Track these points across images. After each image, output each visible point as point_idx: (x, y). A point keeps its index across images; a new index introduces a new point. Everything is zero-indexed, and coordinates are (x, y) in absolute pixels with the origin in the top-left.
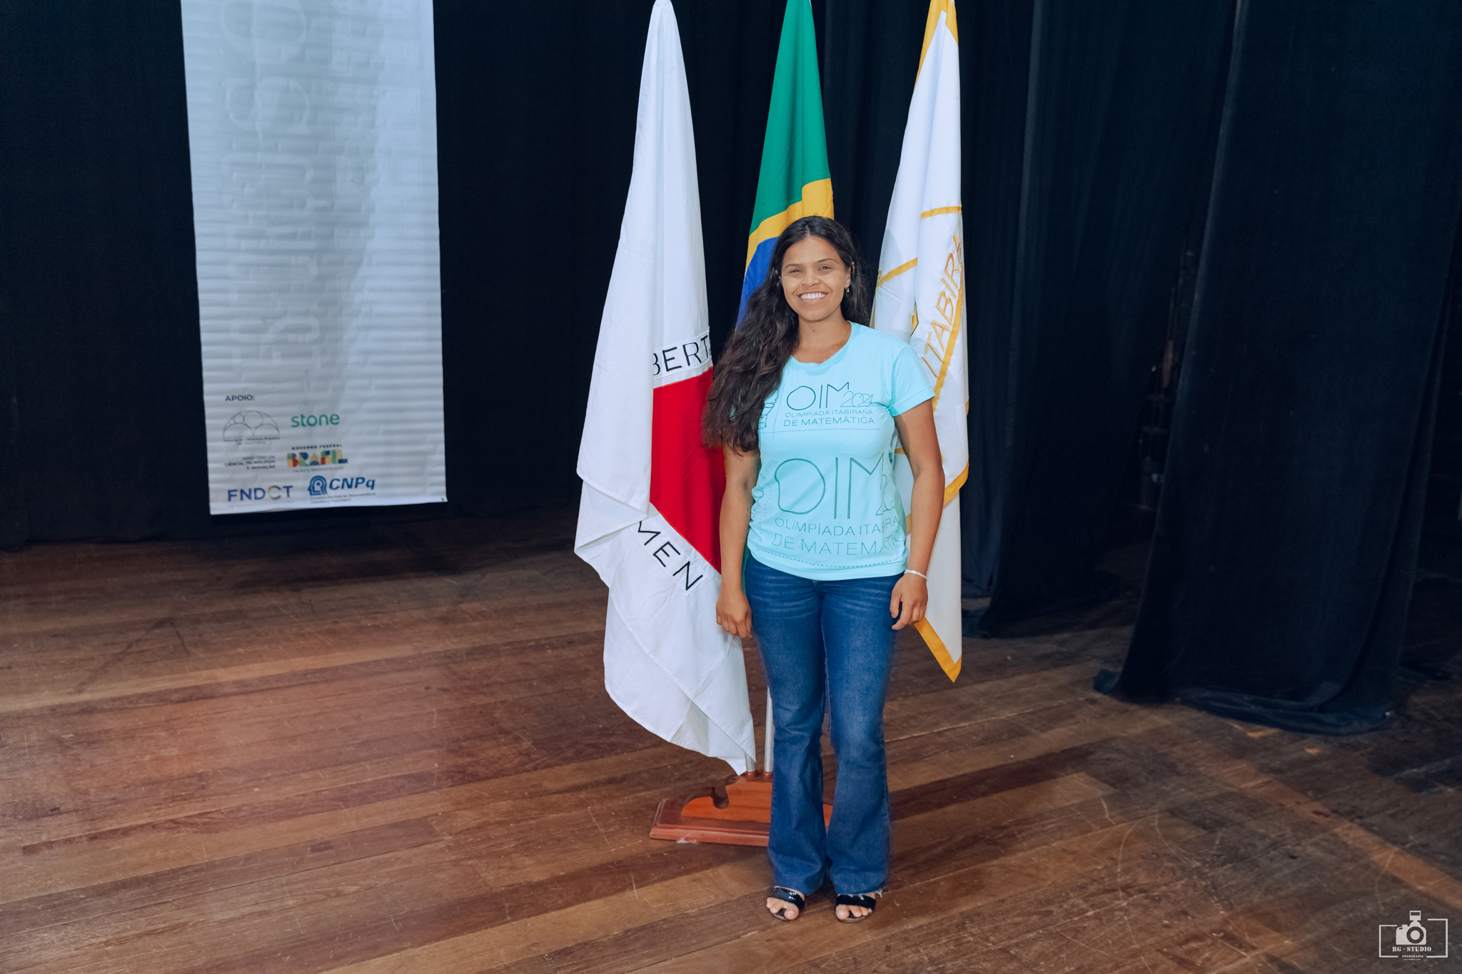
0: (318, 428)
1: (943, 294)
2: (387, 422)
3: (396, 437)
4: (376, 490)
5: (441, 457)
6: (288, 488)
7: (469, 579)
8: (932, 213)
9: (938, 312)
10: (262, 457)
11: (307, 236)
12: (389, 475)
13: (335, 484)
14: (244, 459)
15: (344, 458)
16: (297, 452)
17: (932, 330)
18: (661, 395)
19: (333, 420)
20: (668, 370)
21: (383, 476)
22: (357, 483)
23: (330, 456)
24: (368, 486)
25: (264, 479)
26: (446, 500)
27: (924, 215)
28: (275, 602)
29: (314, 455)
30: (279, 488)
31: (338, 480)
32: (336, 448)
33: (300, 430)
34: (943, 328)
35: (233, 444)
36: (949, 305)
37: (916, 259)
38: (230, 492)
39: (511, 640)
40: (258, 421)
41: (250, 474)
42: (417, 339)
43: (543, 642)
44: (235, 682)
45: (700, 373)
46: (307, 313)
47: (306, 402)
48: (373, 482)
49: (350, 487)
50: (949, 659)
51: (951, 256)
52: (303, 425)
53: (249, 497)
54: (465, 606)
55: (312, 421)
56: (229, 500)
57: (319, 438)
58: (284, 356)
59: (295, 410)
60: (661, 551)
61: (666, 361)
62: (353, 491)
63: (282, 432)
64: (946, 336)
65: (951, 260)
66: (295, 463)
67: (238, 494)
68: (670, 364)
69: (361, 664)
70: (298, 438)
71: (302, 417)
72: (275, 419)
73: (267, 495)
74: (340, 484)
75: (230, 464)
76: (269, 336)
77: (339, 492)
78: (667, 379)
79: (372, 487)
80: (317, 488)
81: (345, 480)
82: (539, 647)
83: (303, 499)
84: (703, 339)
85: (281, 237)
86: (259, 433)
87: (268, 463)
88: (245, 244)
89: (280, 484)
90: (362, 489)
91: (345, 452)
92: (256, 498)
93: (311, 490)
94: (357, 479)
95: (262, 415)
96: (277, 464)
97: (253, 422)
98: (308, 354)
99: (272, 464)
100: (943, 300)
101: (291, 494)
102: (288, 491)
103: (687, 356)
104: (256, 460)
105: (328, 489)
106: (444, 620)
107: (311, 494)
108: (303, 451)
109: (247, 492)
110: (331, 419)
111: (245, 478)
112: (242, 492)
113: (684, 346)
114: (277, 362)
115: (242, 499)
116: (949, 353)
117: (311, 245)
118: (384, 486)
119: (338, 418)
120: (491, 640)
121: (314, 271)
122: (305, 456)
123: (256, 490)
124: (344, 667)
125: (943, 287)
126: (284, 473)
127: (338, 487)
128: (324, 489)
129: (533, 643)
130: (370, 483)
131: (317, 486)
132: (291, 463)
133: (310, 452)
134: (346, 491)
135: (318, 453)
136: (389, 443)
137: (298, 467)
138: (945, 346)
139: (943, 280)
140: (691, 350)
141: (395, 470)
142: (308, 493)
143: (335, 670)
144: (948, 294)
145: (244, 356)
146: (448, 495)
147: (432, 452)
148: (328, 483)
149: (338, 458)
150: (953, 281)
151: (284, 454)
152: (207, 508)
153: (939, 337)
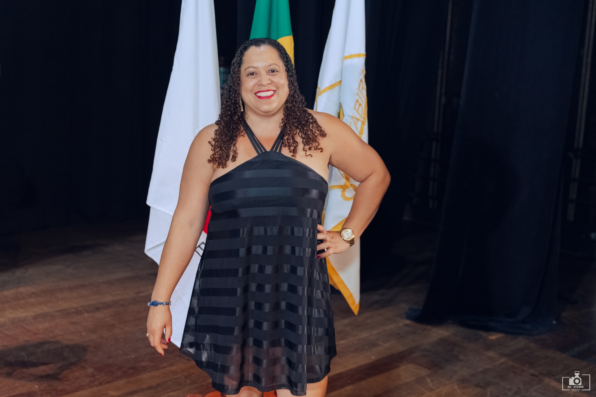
1: (357, 101)
8: (351, 57)
9: (355, 111)
17: (352, 121)
27: (345, 58)
34: (358, 120)
36: (360, 107)
37: (341, 81)
39: (59, 309)
43: (80, 309)
50: (354, 302)
51: (361, 80)
64: (359, 124)
65: (361, 83)
82: (78, 312)
100: (357, 104)
116: (361, 133)
120: (46, 309)
125: (357, 98)
129: (73, 310)
138: (359, 129)
139: (357, 94)
144: (360, 101)
150: (362, 94)
153: (355, 124)
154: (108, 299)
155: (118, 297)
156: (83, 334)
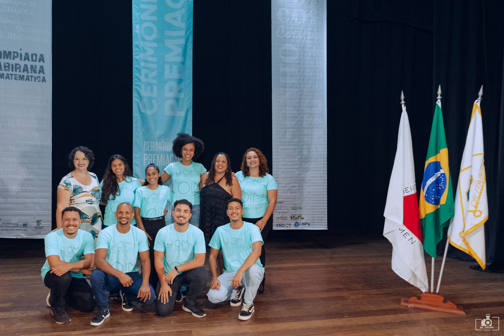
0: (297, 210)
1: (480, 174)
2: (313, 209)
3: (315, 213)
4: (310, 226)
5: (326, 218)
6: (290, 224)
7: (333, 250)
8: (476, 155)
10: (285, 217)
11: (296, 165)
12: (314, 222)
13: (301, 224)
14: (281, 217)
15: (303, 218)
16: (292, 216)
18: (405, 198)
19: (301, 208)
20: (406, 192)
21: (312, 222)
22: (306, 224)
23: (300, 217)
24: (308, 225)
25: (285, 222)
26: (327, 229)
27: (473, 156)
28: (288, 252)
29: (296, 217)
30: (288, 224)
31: (301, 223)
32: (302, 215)
33: (293, 211)
34: (481, 182)
35: (278, 213)
36: (482, 176)
37: (471, 166)
38: (277, 225)
39: (349, 263)
40: (284, 208)
41: (282, 221)
42: (321, 189)
43: (358, 264)
44: (287, 267)
45: (414, 193)
46: (296, 183)
47: (295, 204)
48: (310, 224)
49: (304, 225)
52: (294, 209)
53: (281, 226)
54: (334, 255)
55: (296, 208)
56: (277, 227)
57: (298, 212)
58: (290, 193)
59: (292, 205)
60: (405, 235)
61: (406, 190)
62: (305, 226)
63: (289, 211)
64: (481, 184)
65: (482, 166)
66: (292, 218)
67: (279, 225)
68: (407, 191)
69: (315, 266)
70: (292, 212)
71: (294, 207)
72: (288, 208)
73: (285, 226)
74: (302, 224)
75: (277, 218)
76: (287, 188)
77: (302, 226)
78: (406, 194)
79: (309, 225)
80: (297, 225)
81: (303, 223)
82: (357, 265)
83: (293, 227)
84: (415, 185)
85: (291, 165)
86: (284, 211)
87: (286, 218)
88: (283, 167)
89: (288, 223)
90: (307, 225)
91: (303, 216)
92: (283, 227)
93: (295, 225)
94: (306, 223)
95: (285, 207)
96: (288, 218)
97: (283, 208)
98: (296, 192)
99: (287, 218)
101: (291, 226)
102: (290, 225)
103: (411, 189)
104: (283, 217)
105: (299, 225)
106: (330, 258)
107: (295, 226)
108: (294, 216)
109: (281, 225)
110: (300, 208)
111: (280, 221)
112: (280, 225)
113: (410, 187)
114: (289, 194)
115: (280, 227)
117: (297, 167)
118: (312, 225)
119: (302, 208)
120: (344, 263)
121: (298, 173)
122: (294, 217)
123: (283, 224)
124: (310, 266)
125: (480, 172)
126: (289, 221)
127: (301, 225)
128: (298, 225)
130: (309, 224)
131: (297, 224)
132: (291, 218)
133: (295, 216)
134: (303, 226)
135: (297, 216)
136: (313, 214)
137: (292, 219)
138: (482, 186)
140: (412, 188)
141: (315, 221)
142: (294, 226)
143: (309, 266)
144: (482, 174)
145: (282, 193)
146: (328, 228)
147: (324, 217)
148: (299, 223)
149: (301, 218)
151: (289, 216)
152: (272, 228)
153: (479, 184)
154: (370, 262)
155: (374, 262)
156: (359, 273)
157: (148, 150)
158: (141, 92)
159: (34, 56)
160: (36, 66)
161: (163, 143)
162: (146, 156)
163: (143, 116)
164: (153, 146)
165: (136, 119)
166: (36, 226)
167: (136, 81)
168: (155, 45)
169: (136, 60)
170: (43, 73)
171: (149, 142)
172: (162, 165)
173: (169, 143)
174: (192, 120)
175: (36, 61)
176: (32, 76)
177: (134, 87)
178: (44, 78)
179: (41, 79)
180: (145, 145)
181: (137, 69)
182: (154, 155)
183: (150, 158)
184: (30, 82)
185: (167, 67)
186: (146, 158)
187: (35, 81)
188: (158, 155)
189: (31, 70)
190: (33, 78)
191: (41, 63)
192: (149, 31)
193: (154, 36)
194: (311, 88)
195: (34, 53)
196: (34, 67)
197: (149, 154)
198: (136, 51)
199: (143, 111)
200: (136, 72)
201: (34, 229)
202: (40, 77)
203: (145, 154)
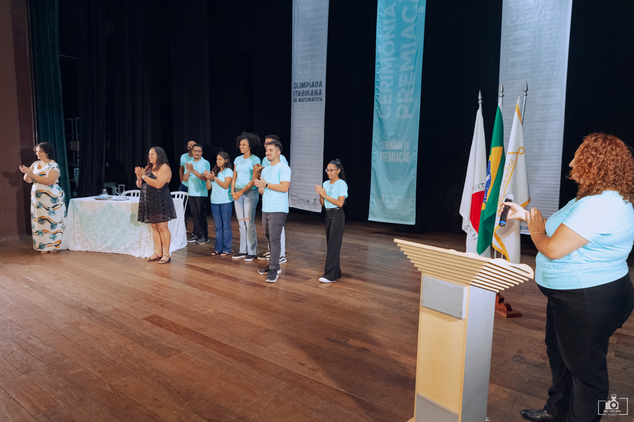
31: (525, 227)
42: (552, 191)
74: (525, 228)
77: (525, 230)
157: (384, 149)
158: (379, 101)
159: (317, 83)
160: (317, 90)
161: (394, 143)
162: (382, 153)
163: (380, 120)
164: (386, 146)
165: (375, 123)
166: (313, 202)
167: (377, 92)
168: (393, 59)
169: (377, 74)
170: (321, 95)
171: (384, 142)
172: (393, 161)
173: (399, 142)
174: (419, 121)
175: (317, 87)
176: (315, 98)
177: (375, 97)
178: (321, 98)
179: (320, 99)
180: (381, 145)
181: (378, 82)
182: (387, 152)
183: (385, 156)
184: (314, 102)
185: (401, 76)
186: (382, 155)
187: (317, 101)
188: (390, 153)
189: (315, 93)
190: (316, 99)
191: (320, 88)
192: (389, 48)
193: (393, 51)
194: (548, 75)
195: (317, 81)
196: (316, 91)
197: (384, 152)
198: (378, 68)
199: (380, 116)
200: (377, 85)
201: (312, 204)
202: (319, 98)
203: (381, 152)
